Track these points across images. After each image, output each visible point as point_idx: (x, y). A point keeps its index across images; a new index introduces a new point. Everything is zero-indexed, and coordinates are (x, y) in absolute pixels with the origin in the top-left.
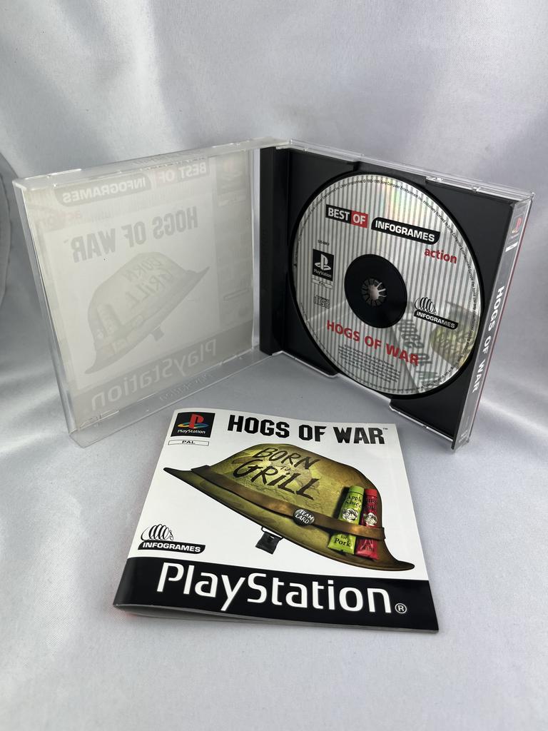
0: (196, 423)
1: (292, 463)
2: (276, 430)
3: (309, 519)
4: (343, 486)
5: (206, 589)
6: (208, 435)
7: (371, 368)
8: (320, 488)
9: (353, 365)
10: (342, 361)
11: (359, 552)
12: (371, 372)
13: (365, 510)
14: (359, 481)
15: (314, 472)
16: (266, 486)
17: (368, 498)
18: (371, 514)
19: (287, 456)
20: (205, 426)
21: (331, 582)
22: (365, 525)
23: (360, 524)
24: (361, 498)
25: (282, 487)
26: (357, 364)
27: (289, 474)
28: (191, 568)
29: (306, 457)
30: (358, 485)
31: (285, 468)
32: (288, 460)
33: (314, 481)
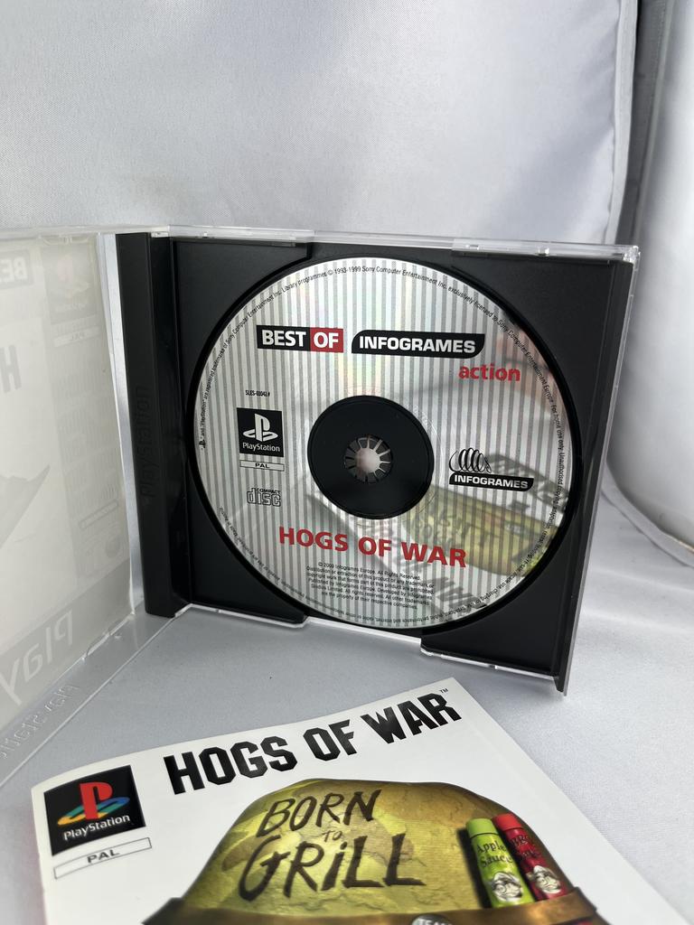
0: (98, 802)
1: (336, 818)
4: (453, 830)
6: (137, 821)
7: (377, 593)
8: (418, 851)
9: (339, 596)
10: (316, 593)
12: (377, 599)
13: (523, 867)
14: (472, 807)
15: (387, 821)
16: (322, 895)
17: (510, 835)
18: (537, 869)
19: (318, 807)
20: (121, 802)
22: (545, 897)
23: (536, 898)
24: (501, 843)
25: (351, 882)
26: (348, 591)
27: (344, 846)
29: (353, 796)
30: (475, 816)
31: (331, 835)
32: (326, 815)
33: (398, 840)
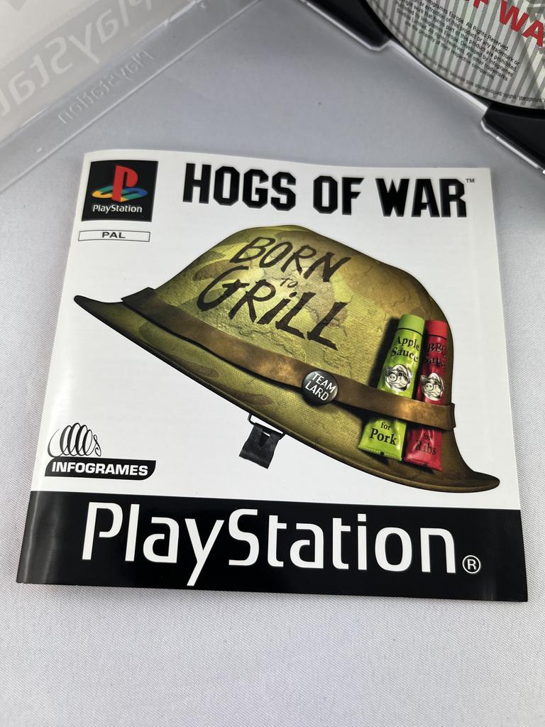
0: (124, 187)
1: (300, 269)
2: (272, 193)
3: (329, 391)
4: (388, 316)
5: (161, 548)
6: (146, 216)
7: (459, 45)
8: (348, 322)
9: (422, 32)
10: (400, 19)
11: (410, 457)
12: (458, 52)
13: (424, 368)
14: (417, 303)
15: (339, 287)
16: (256, 326)
17: (431, 340)
18: (434, 375)
19: (291, 254)
20: (140, 193)
21: (362, 517)
22: (422, 398)
23: (414, 397)
24: (419, 343)
25: (283, 325)
26: (431, 31)
27: (294, 294)
28: (135, 509)
29: (325, 254)
30: (415, 312)
31: (288, 282)
32: (293, 263)
33: (338, 307)
